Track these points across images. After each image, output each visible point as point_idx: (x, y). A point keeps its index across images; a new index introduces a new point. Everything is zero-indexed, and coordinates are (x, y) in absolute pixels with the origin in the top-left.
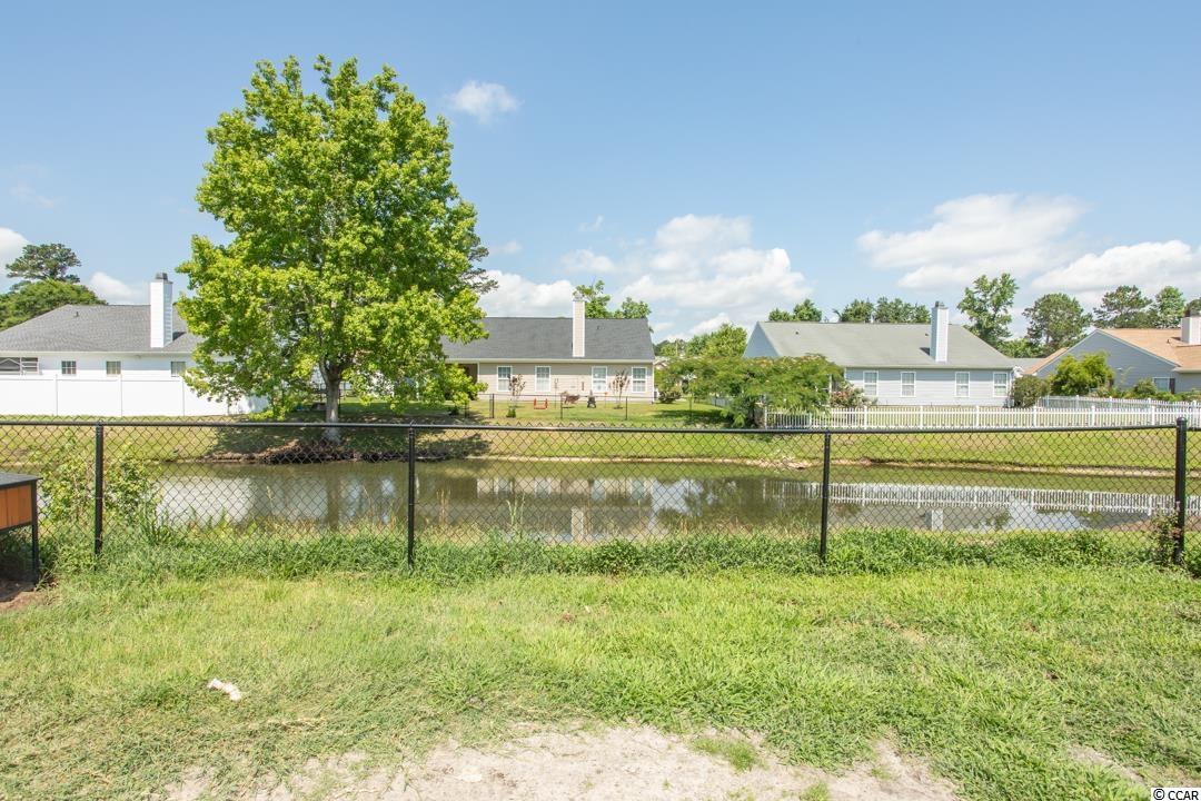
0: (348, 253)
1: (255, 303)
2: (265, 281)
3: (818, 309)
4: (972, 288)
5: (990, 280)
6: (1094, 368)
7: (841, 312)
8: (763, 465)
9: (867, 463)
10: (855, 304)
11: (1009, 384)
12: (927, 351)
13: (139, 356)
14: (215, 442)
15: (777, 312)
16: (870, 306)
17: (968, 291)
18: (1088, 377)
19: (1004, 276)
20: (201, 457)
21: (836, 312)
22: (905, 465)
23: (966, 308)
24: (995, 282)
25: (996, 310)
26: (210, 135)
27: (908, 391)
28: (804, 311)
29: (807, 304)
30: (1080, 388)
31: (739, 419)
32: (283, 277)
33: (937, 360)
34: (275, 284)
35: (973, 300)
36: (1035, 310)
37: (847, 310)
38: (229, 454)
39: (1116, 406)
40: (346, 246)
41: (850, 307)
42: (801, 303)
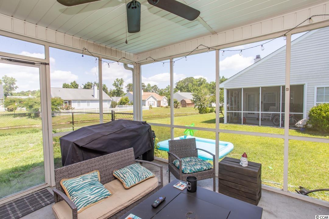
3: (78, 84)
4: (115, 81)
5: (119, 79)
6: (126, 100)
7: (84, 85)
8: (37, 126)
9: (69, 123)
10: (88, 83)
11: (110, 103)
12: (93, 96)
15: (65, 84)
16: (92, 83)
17: (115, 82)
18: (125, 101)
19: (121, 79)
21: (83, 85)
22: (78, 122)
23: (114, 85)
24: (120, 80)
25: (120, 86)
27: (88, 105)
28: (74, 84)
29: (74, 82)
30: (124, 103)
31: (33, 115)
33: (95, 98)
35: (116, 83)
36: (127, 86)
37: (86, 84)
39: (124, 107)
41: (87, 84)
42: (73, 82)
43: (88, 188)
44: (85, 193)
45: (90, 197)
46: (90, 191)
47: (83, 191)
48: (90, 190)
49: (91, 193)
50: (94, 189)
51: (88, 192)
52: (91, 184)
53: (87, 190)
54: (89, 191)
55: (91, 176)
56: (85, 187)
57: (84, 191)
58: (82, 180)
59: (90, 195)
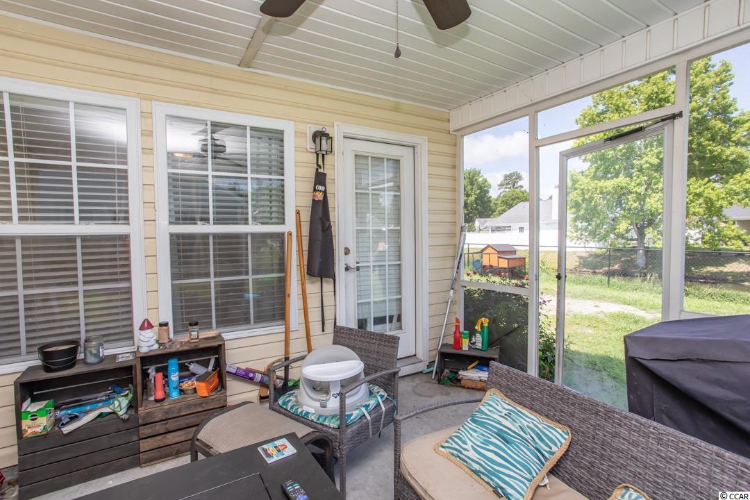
0: (648, 165)
1: (597, 197)
2: (601, 187)
13: (547, 224)
14: (578, 264)
20: (571, 270)
26: (577, 121)
32: (609, 184)
34: (606, 188)
38: (585, 269)
40: (647, 162)
43: (485, 434)
44: (471, 435)
45: (468, 451)
46: (481, 442)
47: (476, 429)
48: (485, 440)
49: (478, 446)
50: (492, 448)
51: (477, 440)
52: (501, 435)
53: (483, 435)
54: (482, 440)
55: (531, 425)
56: (487, 428)
57: (475, 431)
58: (503, 415)
59: (472, 446)
